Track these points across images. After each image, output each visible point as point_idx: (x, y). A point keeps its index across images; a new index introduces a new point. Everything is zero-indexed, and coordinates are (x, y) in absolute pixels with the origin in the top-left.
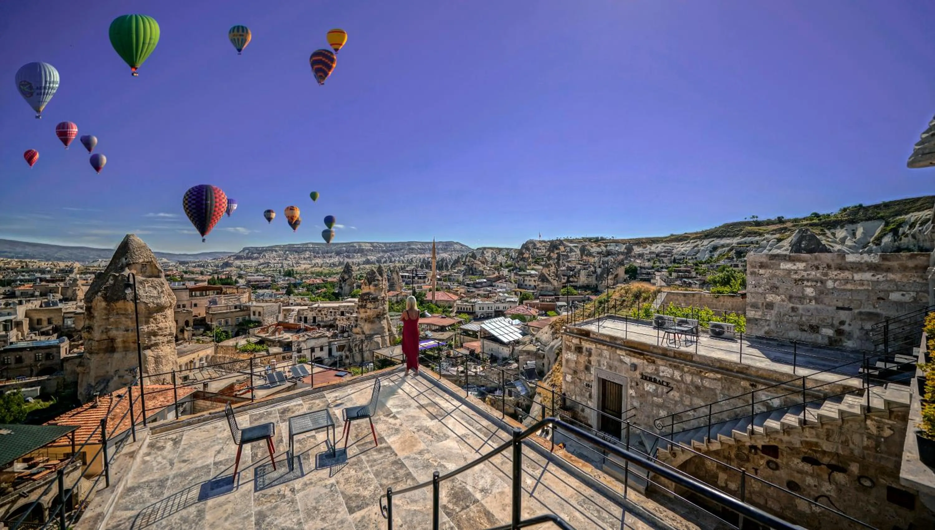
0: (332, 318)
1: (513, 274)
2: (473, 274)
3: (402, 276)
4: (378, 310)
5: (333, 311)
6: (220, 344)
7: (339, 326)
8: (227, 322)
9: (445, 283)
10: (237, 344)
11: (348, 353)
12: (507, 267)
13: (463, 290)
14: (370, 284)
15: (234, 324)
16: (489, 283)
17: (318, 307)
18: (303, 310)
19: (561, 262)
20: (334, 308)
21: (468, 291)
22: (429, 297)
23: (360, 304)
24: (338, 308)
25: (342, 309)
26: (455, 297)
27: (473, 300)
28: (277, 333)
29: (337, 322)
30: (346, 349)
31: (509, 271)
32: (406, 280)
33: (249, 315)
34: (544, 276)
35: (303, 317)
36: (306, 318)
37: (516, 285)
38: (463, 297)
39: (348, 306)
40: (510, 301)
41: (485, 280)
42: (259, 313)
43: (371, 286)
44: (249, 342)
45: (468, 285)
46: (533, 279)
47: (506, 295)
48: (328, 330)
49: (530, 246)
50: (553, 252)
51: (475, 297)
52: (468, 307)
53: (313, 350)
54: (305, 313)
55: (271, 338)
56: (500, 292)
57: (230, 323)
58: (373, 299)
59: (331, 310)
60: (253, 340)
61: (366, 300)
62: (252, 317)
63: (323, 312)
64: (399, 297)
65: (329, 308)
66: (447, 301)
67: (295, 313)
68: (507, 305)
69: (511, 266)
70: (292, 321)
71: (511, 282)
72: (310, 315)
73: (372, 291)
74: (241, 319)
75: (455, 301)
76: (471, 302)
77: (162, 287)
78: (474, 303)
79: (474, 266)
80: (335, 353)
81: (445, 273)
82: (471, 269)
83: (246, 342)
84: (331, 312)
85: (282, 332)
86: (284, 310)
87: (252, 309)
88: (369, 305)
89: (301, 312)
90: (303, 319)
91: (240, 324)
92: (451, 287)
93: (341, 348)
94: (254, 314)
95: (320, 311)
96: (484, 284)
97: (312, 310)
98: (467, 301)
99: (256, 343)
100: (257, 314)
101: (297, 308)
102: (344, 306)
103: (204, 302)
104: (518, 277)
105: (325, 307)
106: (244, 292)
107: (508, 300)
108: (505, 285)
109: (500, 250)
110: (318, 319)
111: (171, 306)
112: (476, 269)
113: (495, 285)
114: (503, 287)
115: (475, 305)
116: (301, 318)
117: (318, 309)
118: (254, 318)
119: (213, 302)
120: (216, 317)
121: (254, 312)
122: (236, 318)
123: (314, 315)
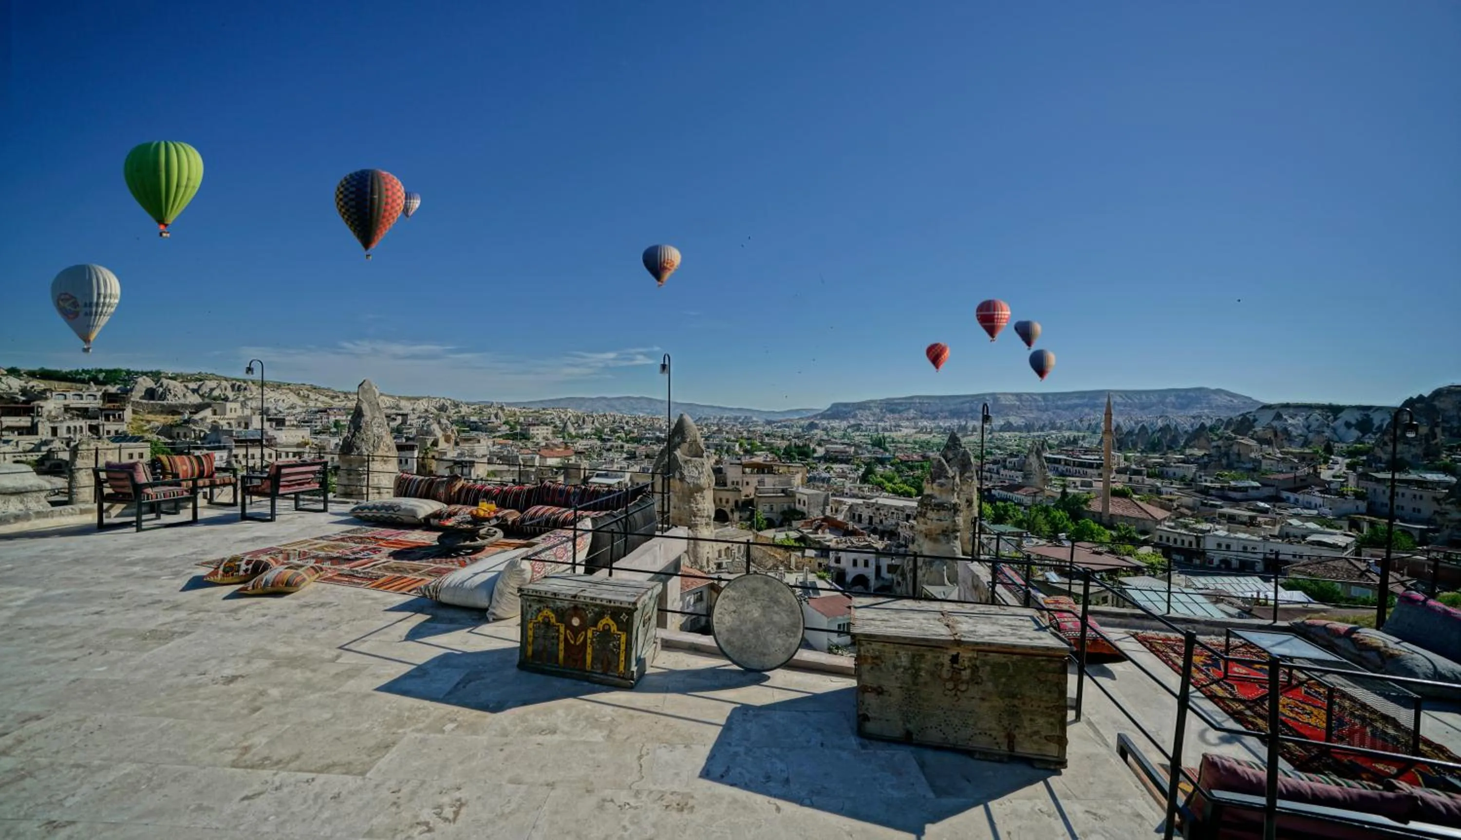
0: (894, 522)
1: (1352, 477)
2: (1230, 467)
4: (945, 524)
5: (896, 512)
6: (760, 533)
7: (902, 534)
8: (772, 509)
9: (1149, 481)
10: (775, 536)
11: (900, 579)
12: (1350, 454)
13: (1188, 500)
14: (933, 481)
15: (779, 511)
16: (1268, 491)
17: (876, 503)
18: (858, 505)
20: (897, 508)
21: (1201, 505)
22: (1096, 506)
23: (919, 509)
24: (902, 509)
25: (908, 511)
26: (1160, 514)
27: (1206, 526)
28: (820, 531)
30: (899, 572)
31: (1350, 466)
32: (1061, 468)
33: (795, 503)
35: (857, 513)
36: (860, 516)
37: (1363, 505)
38: (1183, 515)
40: (1320, 544)
41: (1256, 484)
42: (804, 502)
43: (935, 485)
44: (788, 537)
45: (1205, 491)
46: (1427, 494)
47: (1312, 525)
48: (882, 538)
51: (1212, 521)
52: (1187, 540)
53: (855, 563)
54: (860, 510)
55: (811, 536)
56: (1295, 516)
57: (775, 507)
58: (935, 505)
59: (893, 510)
60: (794, 534)
61: (926, 505)
62: (797, 505)
63: (882, 512)
64: (1038, 499)
65: (891, 507)
66: (1137, 519)
67: (845, 508)
68: (1306, 550)
70: (840, 518)
71: (1342, 495)
72: (866, 513)
73: (936, 494)
74: (786, 507)
75: (1158, 522)
76: (1193, 530)
78: (1203, 531)
79: (1235, 448)
80: (884, 573)
81: (1155, 458)
82: (1227, 454)
83: (784, 537)
84: (893, 513)
85: (827, 531)
86: (836, 501)
87: (798, 496)
88: (931, 514)
89: (855, 507)
90: (857, 518)
91: (783, 513)
92: (1164, 490)
93: (892, 569)
94: (799, 503)
95: (878, 509)
96: (1251, 493)
97: (868, 506)
98: (1186, 526)
99: (796, 540)
100: (802, 502)
101: (850, 501)
103: (754, 480)
104: (1371, 485)
105: (885, 505)
106: (798, 472)
107: (1309, 539)
108: (1319, 501)
109: (1335, 410)
110: (876, 520)
111: (709, 487)
112: (1239, 455)
113: (1288, 498)
114: (1313, 505)
115: (1207, 538)
116: (854, 514)
117: (876, 506)
118: (799, 507)
119: (761, 482)
120: (763, 500)
121: (799, 500)
122: (782, 505)
123: (871, 514)
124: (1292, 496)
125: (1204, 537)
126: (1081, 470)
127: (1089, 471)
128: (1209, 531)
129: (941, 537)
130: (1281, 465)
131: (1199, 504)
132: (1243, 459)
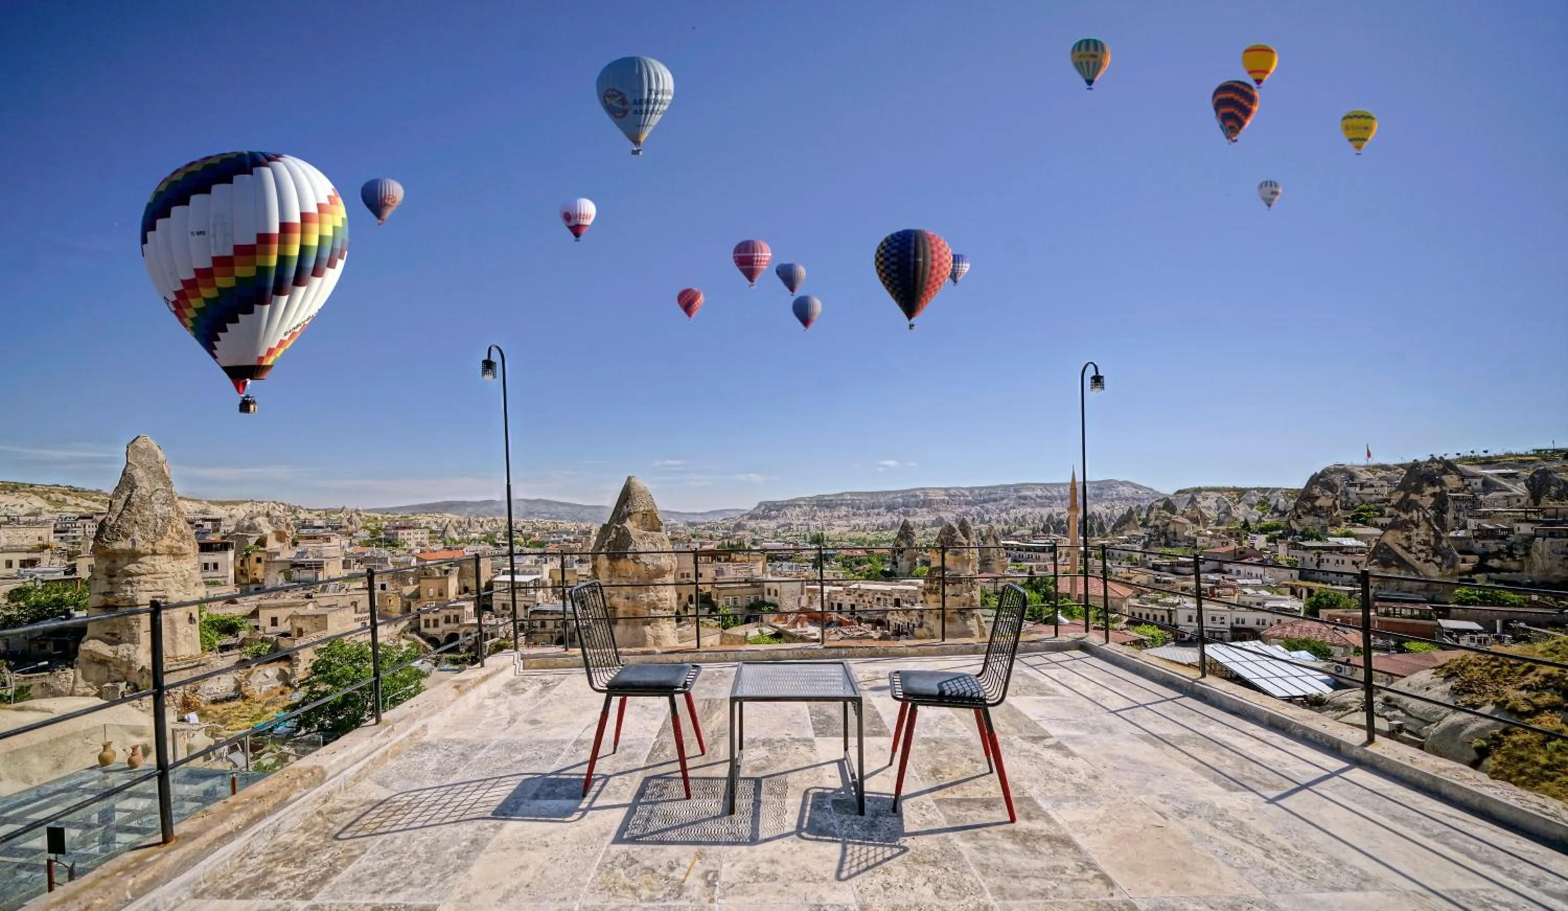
0: (880, 609)
1: (1283, 548)
2: (1168, 545)
3: (1007, 547)
4: (961, 600)
5: (882, 597)
6: (727, 631)
7: (892, 623)
8: (735, 603)
10: (747, 633)
12: (1263, 531)
13: (1143, 579)
14: (945, 550)
15: (744, 605)
16: (1213, 565)
17: (859, 589)
18: (836, 592)
19: (1449, 516)
20: (883, 593)
21: (1157, 581)
22: (1064, 587)
23: (928, 585)
24: (890, 594)
25: (897, 596)
26: (1125, 593)
27: (1170, 599)
28: (799, 625)
29: (889, 617)
31: (1272, 540)
33: (763, 595)
34: (1389, 550)
35: (836, 603)
36: (840, 606)
37: (1296, 573)
38: (1144, 592)
39: (907, 591)
40: (1277, 610)
42: (776, 591)
43: (947, 555)
44: (762, 633)
45: (1156, 567)
46: (1348, 559)
47: (1264, 594)
48: (874, 629)
49: (1338, 479)
50: (1418, 490)
51: (1175, 595)
52: (1159, 614)
54: (839, 598)
55: (791, 631)
56: (1246, 585)
57: (739, 603)
58: (951, 578)
59: (879, 595)
60: (768, 631)
61: (936, 578)
62: (766, 597)
63: (866, 599)
64: (1000, 585)
65: (876, 592)
67: (824, 596)
68: (1268, 617)
69: (1277, 528)
70: (819, 609)
71: (1278, 566)
72: (847, 602)
74: (752, 600)
75: (1124, 599)
76: (1164, 604)
77: (662, 544)
78: (1173, 605)
79: (1172, 527)
81: (1098, 540)
82: (1164, 534)
83: (757, 633)
84: (879, 599)
85: (806, 623)
86: (809, 590)
87: (767, 586)
89: (833, 596)
90: (836, 608)
91: (752, 607)
94: (769, 593)
95: (861, 596)
97: (849, 593)
98: (1155, 601)
99: (771, 637)
100: (772, 592)
101: (827, 589)
102: (900, 591)
103: (709, 571)
104: (1300, 553)
105: (869, 590)
106: (758, 561)
107: (1268, 605)
108: (1260, 572)
109: (1241, 492)
110: (859, 609)
112: (1175, 533)
113: (1231, 571)
114: (1254, 575)
115: (1179, 611)
116: (832, 604)
117: (859, 592)
118: (768, 599)
119: (719, 572)
120: (724, 592)
121: (769, 590)
122: (750, 595)
123: (853, 602)
124: (1234, 567)
125: (1175, 611)
126: (1034, 554)
127: (1042, 555)
128: (1178, 604)
129: (956, 616)
130: (1214, 541)
131: (1153, 580)
132: (1179, 537)
